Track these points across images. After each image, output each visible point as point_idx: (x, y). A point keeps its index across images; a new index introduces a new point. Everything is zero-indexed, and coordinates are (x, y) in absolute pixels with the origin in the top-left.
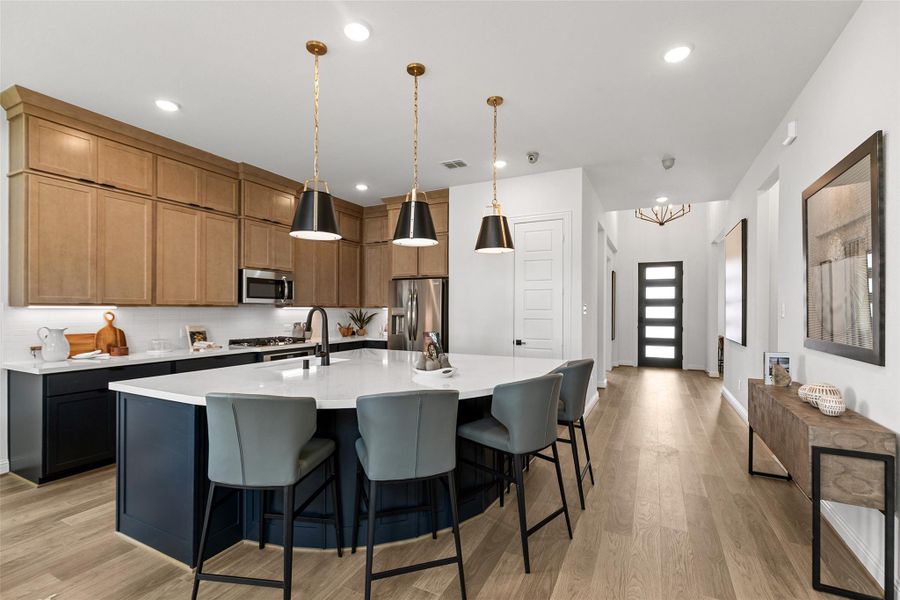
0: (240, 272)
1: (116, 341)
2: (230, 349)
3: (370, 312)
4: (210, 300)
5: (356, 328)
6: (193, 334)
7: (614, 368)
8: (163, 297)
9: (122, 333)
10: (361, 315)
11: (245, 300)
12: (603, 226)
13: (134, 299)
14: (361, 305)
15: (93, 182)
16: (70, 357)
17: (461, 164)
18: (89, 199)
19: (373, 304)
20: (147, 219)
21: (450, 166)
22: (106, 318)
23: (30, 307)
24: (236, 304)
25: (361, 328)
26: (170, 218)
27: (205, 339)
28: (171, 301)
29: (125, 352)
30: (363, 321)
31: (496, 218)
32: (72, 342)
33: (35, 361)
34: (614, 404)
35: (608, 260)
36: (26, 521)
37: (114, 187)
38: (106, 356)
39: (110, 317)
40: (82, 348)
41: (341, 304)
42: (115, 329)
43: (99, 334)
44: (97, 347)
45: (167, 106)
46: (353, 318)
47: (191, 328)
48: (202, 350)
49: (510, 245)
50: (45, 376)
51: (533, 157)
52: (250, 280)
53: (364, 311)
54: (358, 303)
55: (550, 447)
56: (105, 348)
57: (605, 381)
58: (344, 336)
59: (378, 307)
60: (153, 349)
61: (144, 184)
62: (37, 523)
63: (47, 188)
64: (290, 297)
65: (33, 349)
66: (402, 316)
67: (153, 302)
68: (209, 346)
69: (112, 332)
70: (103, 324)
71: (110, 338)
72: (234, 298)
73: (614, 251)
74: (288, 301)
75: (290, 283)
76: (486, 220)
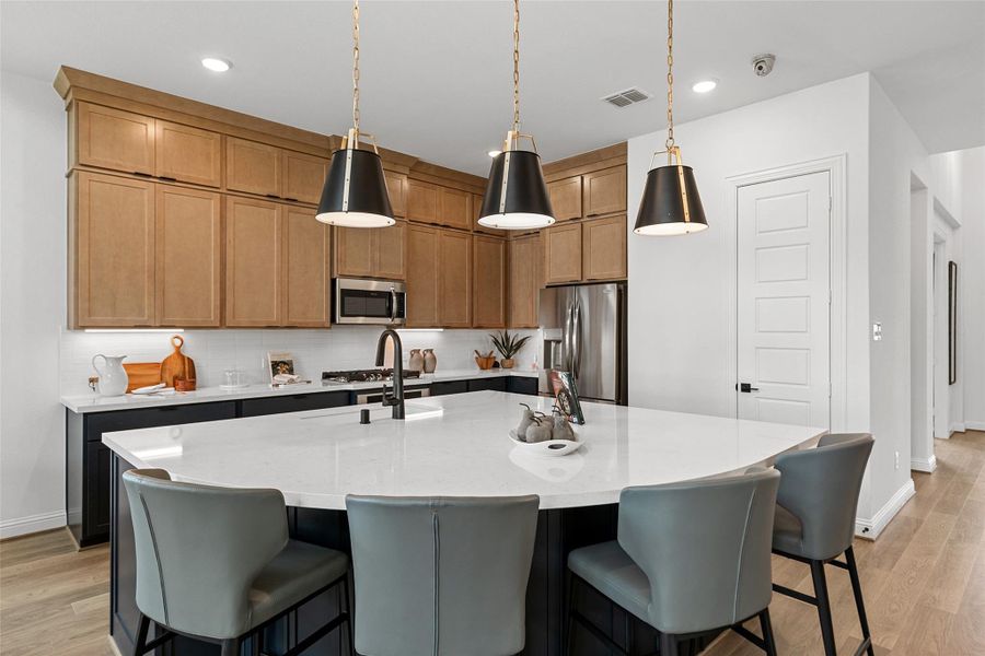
0: (333, 282)
1: (184, 372)
2: (324, 384)
3: (522, 334)
4: (294, 320)
5: (500, 357)
6: (275, 365)
7: (955, 435)
8: (234, 317)
9: (191, 362)
10: (507, 339)
11: (339, 319)
12: (923, 178)
13: (199, 320)
14: (507, 324)
15: (150, 176)
16: (129, 392)
17: (636, 97)
18: (146, 198)
19: (523, 323)
20: (214, 217)
21: (619, 102)
22: (173, 344)
23: (87, 331)
24: (328, 325)
25: (508, 357)
26: (241, 213)
27: (291, 371)
28: (244, 321)
29: (192, 386)
30: (511, 348)
31: (672, 171)
32: (132, 372)
33: (94, 395)
34: (947, 507)
35: (938, 242)
36: (45, 596)
37: (174, 180)
38: (171, 390)
39: (178, 342)
40: (144, 380)
41: (475, 324)
42: (183, 357)
43: (164, 363)
44: (162, 380)
45: (215, 65)
46: (496, 342)
47: (273, 355)
48: (283, 386)
49: (698, 216)
50: (85, 414)
51: (761, 66)
52: (344, 292)
53: (512, 333)
54: (502, 321)
55: (758, 619)
56: (171, 383)
57: (932, 460)
58: (482, 368)
59: (528, 328)
60: (225, 383)
61: (210, 175)
62: (47, 603)
63: (99, 185)
64: (400, 314)
65: (92, 380)
66: (558, 342)
67: (222, 324)
68: (292, 381)
69: (179, 362)
70: (171, 351)
71: (177, 369)
72: (326, 317)
73: (954, 226)
74: (397, 321)
75: (400, 296)
76: (653, 174)
